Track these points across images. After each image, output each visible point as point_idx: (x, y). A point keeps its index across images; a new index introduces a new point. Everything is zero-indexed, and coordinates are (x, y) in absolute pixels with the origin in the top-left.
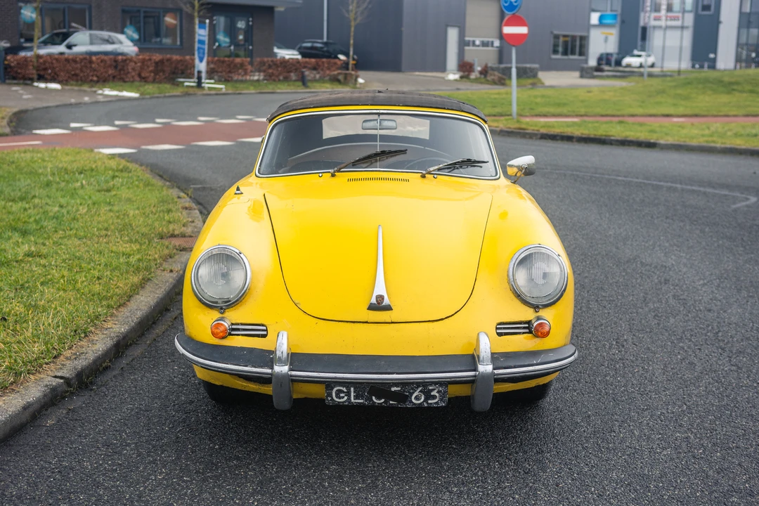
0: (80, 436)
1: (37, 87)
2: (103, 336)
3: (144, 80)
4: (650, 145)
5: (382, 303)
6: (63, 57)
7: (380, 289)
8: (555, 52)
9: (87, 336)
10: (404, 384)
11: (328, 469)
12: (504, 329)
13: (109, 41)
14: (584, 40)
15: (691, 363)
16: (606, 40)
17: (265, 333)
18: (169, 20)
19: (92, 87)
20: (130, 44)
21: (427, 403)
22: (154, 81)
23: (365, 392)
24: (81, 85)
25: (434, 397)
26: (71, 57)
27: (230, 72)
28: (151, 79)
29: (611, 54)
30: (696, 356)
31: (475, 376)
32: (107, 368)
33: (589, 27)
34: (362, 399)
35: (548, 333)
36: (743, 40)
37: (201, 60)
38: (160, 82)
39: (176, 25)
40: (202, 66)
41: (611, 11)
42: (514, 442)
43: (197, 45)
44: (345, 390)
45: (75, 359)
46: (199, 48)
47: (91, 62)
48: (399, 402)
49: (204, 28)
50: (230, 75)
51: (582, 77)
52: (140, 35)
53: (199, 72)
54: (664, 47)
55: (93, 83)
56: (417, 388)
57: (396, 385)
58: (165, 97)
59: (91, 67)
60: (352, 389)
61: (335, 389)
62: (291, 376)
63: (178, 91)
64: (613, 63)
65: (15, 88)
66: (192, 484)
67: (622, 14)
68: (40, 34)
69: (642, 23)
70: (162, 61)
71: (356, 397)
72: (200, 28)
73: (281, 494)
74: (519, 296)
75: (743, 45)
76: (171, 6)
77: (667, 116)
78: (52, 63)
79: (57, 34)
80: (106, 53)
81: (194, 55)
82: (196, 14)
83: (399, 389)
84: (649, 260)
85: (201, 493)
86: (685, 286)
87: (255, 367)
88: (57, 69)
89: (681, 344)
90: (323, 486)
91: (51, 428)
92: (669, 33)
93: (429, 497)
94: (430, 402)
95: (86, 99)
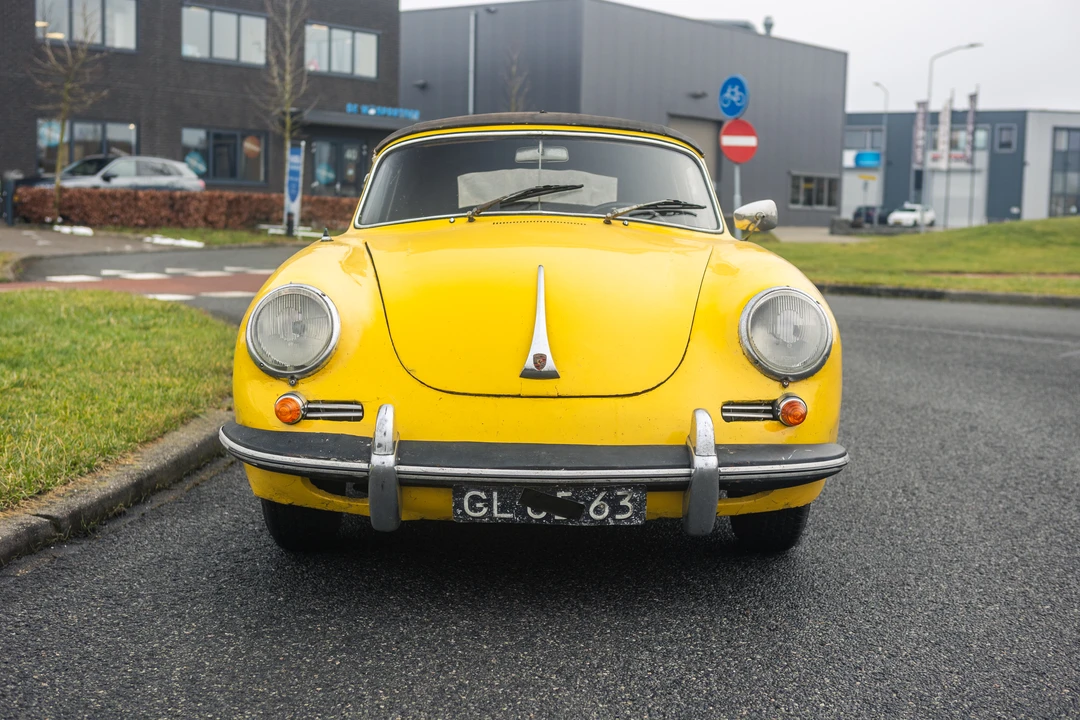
0: (67, 586)
1: (59, 232)
2: (116, 473)
3: (212, 225)
4: (936, 296)
5: (543, 367)
6: (96, 191)
7: (541, 346)
8: (795, 201)
9: (93, 472)
10: (576, 486)
11: (456, 624)
12: (734, 411)
13: (162, 172)
14: (834, 185)
15: (1020, 513)
16: (866, 186)
17: (360, 414)
18: (250, 146)
19: (137, 232)
20: (193, 175)
21: (614, 519)
22: (226, 227)
23: (515, 500)
24: (121, 230)
25: (625, 509)
26: (108, 191)
27: (334, 217)
28: (222, 224)
29: (873, 209)
30: (1026, 505)
31: (689, 475)
32: (120, 515)
33: (842, 169)
34: (512, 513)
35: (803, 417)
36: (1059, 188)
37: (293, 198)
38: (235, 228)
39: (259, 154)
40: (294, 207)
41: (873, 147)
42: (751, 595)
43: (287, 178)
44: (483, 496)
45: (71, 496)
46: (290, 182)
47: (136, 198)
48: (569, 518)
49: (298, 153)
50: (335, 222)
51: (832, 233)
52: (208, 167)
53: (290, 215)
54: (947, 200)
55: (138, 228)
56: (598, 493)
57: (565, 487)
58: (240, 248)
59: (136, 206)
60: (495, 494)
61: (468, 495)
62: (399, 473)
63: (259, 241)
64: (876, 219)
65: (26, 233)
66: (237, 638)
67: (888, 153)
68: (66, 162)
69: (915, 167)
70: (237, 201)
71: (502, 509)
72: (293, 153)
73: (379, 652)
74: (756, 362)
75: (1059, 195)
76: (252, 126)
77: (957, 272)
78: (81, 199)
79: (90, 162)
80: (159, 188)
81: (282, 191)
82: (287, 135)
83: (569, 494)
84: (944, 407)
85: (249, 650)
86: (1001, 433)
87: (343, 461)
88: (89, 207)
89: (1002, 493)
90: (448, 644)
91: (23, 579)
92: (954, 178)
93: (618, 657)
94: (618, 517)
95: (128, 248)
